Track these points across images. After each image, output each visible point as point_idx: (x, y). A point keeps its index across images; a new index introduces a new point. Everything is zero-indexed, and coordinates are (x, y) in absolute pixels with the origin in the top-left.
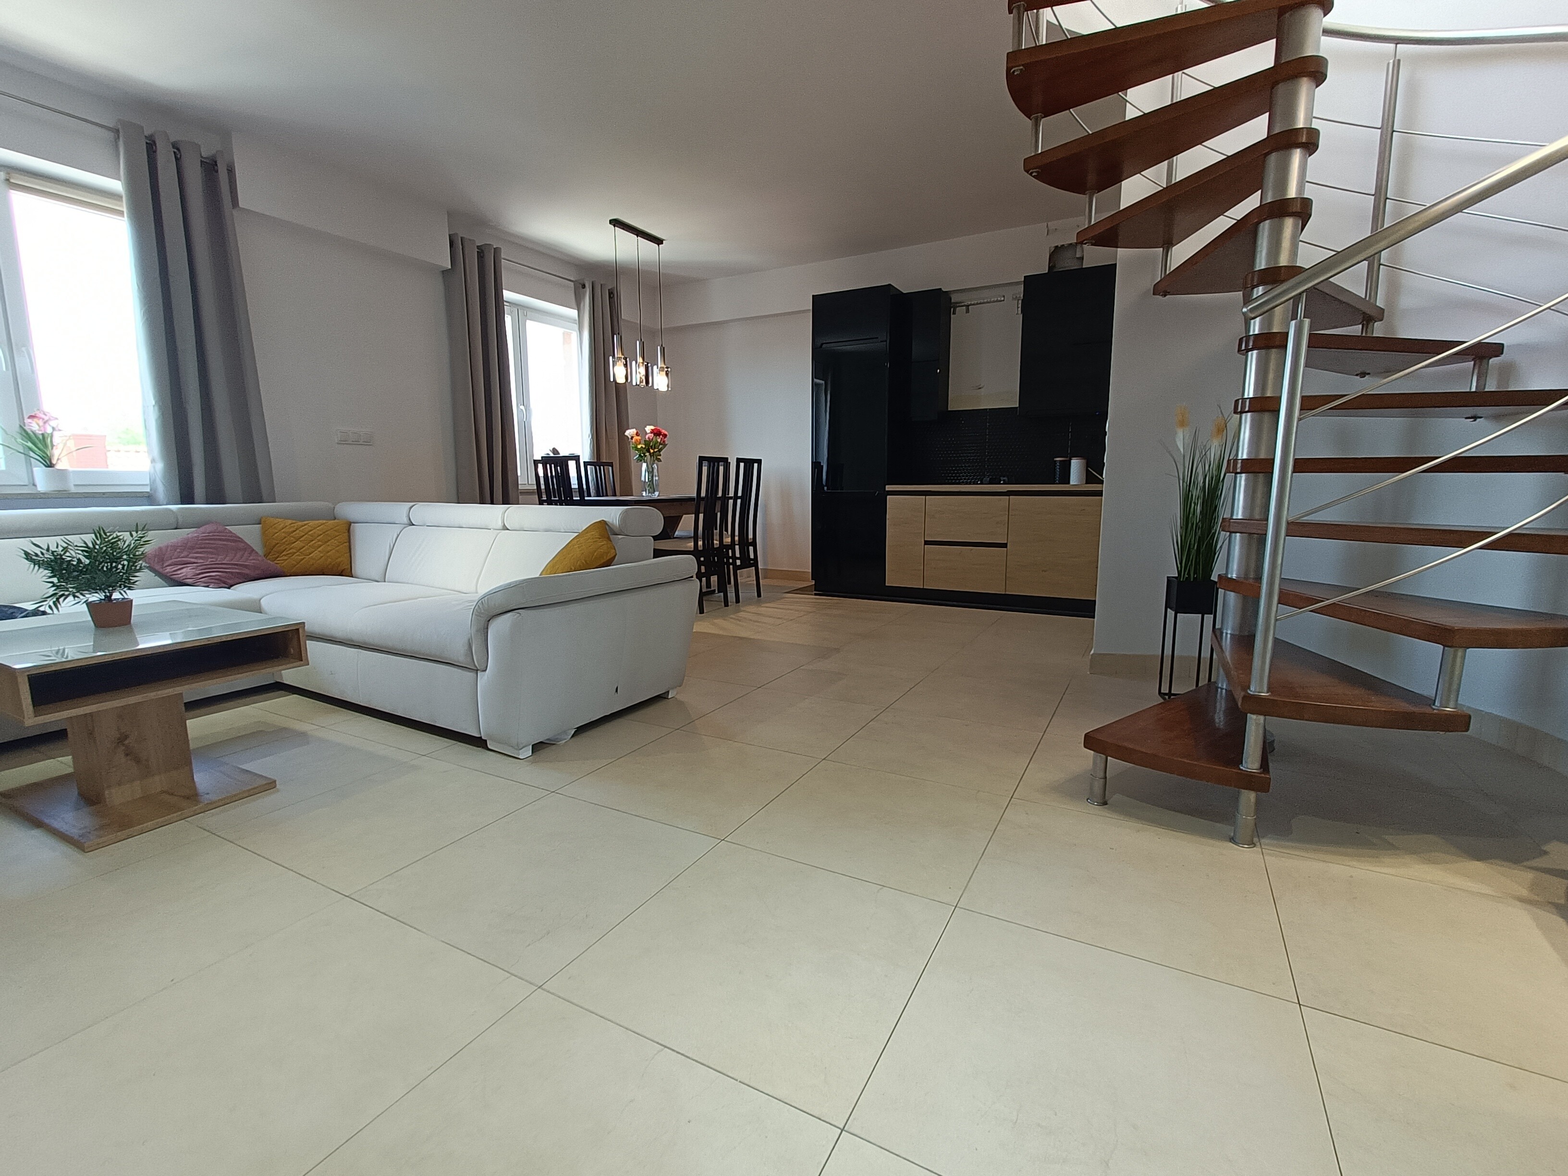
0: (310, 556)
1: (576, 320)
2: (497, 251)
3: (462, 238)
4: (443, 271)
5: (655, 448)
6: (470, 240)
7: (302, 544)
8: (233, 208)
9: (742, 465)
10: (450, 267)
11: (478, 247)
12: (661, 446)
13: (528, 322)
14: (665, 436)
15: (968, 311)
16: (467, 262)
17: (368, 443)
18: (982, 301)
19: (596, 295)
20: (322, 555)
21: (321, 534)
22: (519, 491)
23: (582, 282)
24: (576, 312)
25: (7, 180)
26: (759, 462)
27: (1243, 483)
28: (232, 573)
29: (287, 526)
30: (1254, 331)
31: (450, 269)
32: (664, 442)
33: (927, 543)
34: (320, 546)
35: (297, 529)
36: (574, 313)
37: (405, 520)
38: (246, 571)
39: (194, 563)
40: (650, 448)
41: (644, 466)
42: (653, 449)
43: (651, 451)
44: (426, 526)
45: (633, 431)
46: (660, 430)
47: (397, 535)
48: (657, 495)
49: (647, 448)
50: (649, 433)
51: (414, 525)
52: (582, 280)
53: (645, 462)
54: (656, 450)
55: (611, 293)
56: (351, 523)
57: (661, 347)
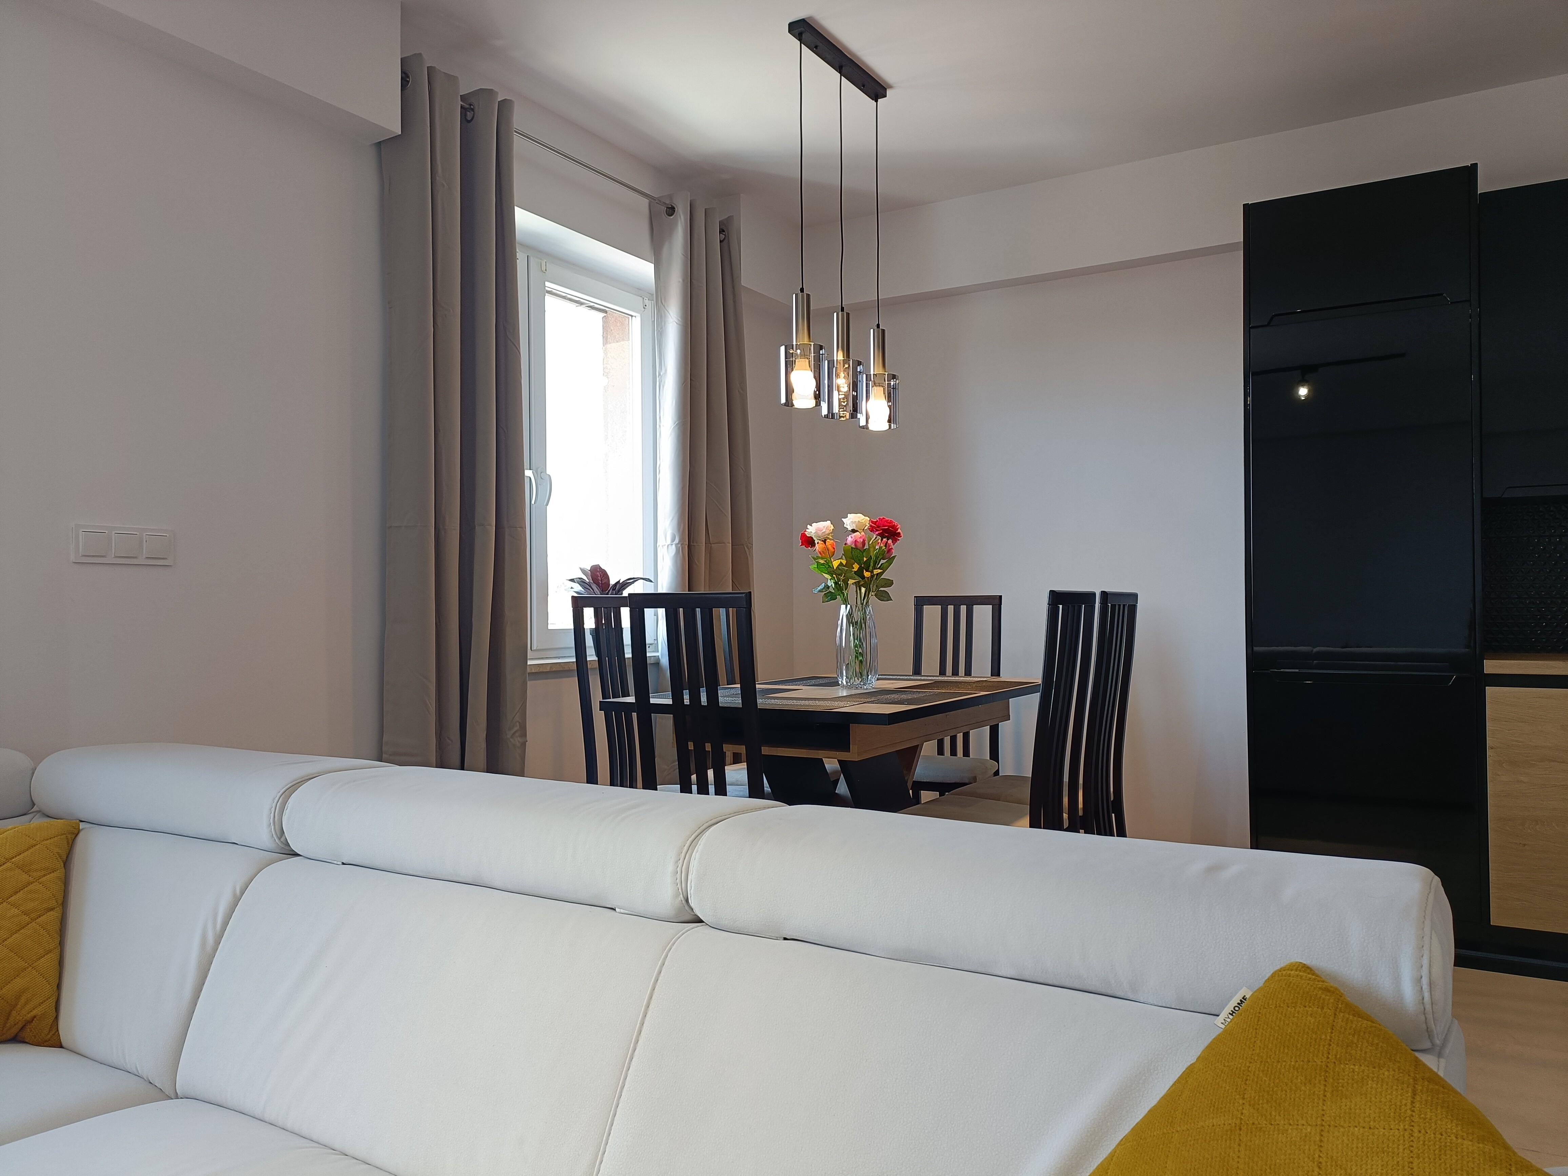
1: (652, 295)
2: (505, 107)
3: (429, 70)
4: (379, 144)
6: (447, 76)
10: (400, 133)
11: (463, 98)
12: (885, 562)
14: (897, 533)
16: (437, 125)
17: (160, 561)
19: (696, 236)
22: (529, 670)
23: (667, 202)
24: (652, 267)
31: (400, 135)
32: (890, 550)
40: (863, 568)
41: (844, 611)
42: (871, 568)
43: (867, 574)
44: (343, 864)
45: (825, 526)
46: (891, 522)
47: (235, 895)
48: (874, 683)
49: (856, 567)
50: (854, 531)
51: (298, 855)
52: (671, 197)
53: (846, 602)
54: (876, 572)
55: (722, 231)
56: (82, 825)
57: (879, 330)
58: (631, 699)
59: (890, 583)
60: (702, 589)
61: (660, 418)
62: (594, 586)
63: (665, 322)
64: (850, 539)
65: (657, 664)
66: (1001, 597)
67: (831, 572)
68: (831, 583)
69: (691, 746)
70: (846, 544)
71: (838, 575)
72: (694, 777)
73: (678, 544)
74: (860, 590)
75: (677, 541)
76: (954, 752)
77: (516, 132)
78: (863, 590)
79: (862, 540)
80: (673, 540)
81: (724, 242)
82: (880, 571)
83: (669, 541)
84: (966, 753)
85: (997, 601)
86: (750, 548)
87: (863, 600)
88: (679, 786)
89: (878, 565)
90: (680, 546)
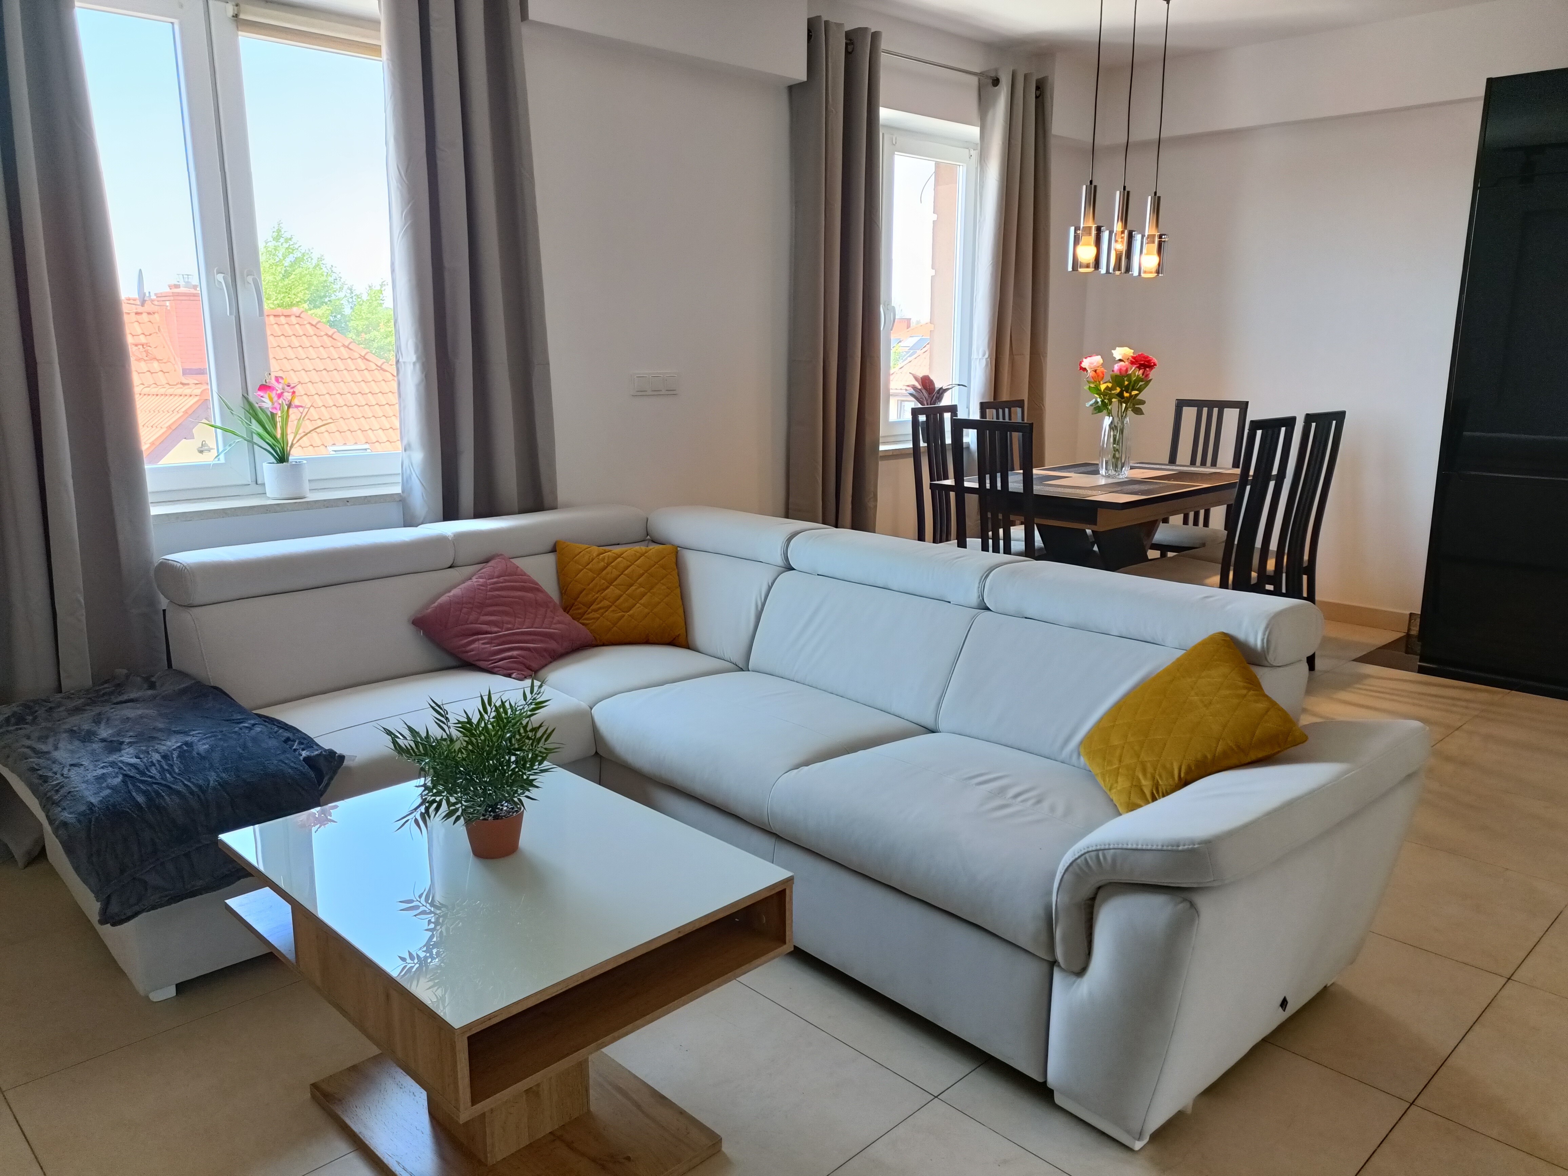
0: (631, 612)
1: (977, 146)
2: (876, 36)
3: (826, 22)
4: (791, 87)
6: (838, 23)
7: (618, 592)
8: (522, 21)
10: (806, 78)
11: (848, 35)
12: (1141, 384)
14: (1151, 365)
16: (830, 65)
17: (672, 392)
19: (1015, 97)
20: (646, 611)
21: (643, 574)
22: (880, 454)
23: (993, 75)
24: (978, 128)
25: (236, 16)
26: (1339, 417)
28: (535, 649)
29: (593, 559)
31: (804, 82)
32: (1146, 377)
34: (644, 595)
35: (608, 565)
36: (974, 131)
37: (779, 560)
38: (553, 645)
39: (487, 633)
40: (1124, 390)
41: (1107, 421)
42: (1130, 391)
43: (1126, 395)
44: (818, 575)
45: (1097, 360)
46: (1148, 357)
47: (769, 586)
48: (1127, 473)
49: (1118, 390)
50: (1120, 360)
51: (794, 569)
52: (996, 70)
53: (1109, 414)
54: (1134, 393)
55: (1038, 88)
56: (679, 549)
57: (1155, 197)
58: (950, 482)
59: (1143, 402)
60: (1005, 397)
61: (978, 257)
62: (924, 391)
63: (986, 177)
64: (1116, 367)
65: (968, 448)
66: (1247, 403)
67: (1099, 392)
68: (1099, 400)
69: (989, 515)
70: (1113, 371)
71: (1104, 395)
72: (990, 533)
73: (987, 358)
74: (1121, 405)
75: (987, 356)
76: (1196, 523)
77: (883, 52)
78: (1124, 405)
79: (1125, 369)
80: (984, 355)
81: (1040, 98)
82: (1136, 392)
83: (980, 356)
84: (1206, 524)
85: (1244, 406)
86: (1045, 357)
87: (1123, 413)
88: (980, 540)
89: (1137, 386)
90: (989, 359)
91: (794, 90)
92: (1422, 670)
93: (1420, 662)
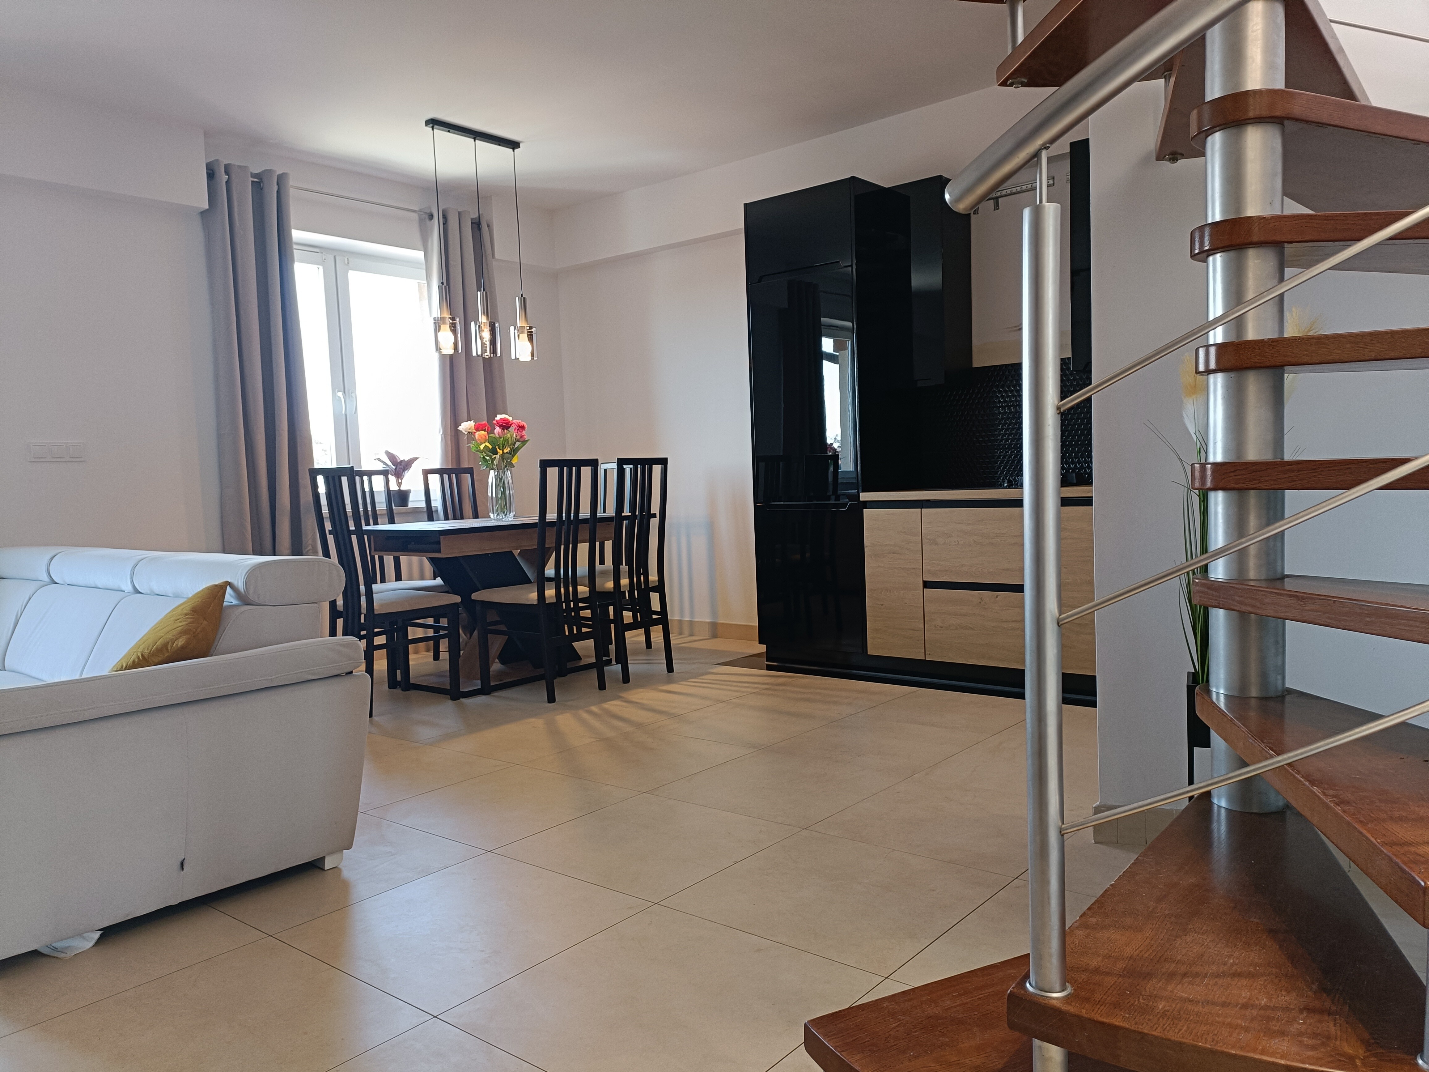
1: (423, 266)
3: (225, 166)
4: (197, 213)
5: (504, 447)
6: (240, 167)
9: (628, 468)
10: (208, 207)
11: (253, 175)
12: (518, 444)
13: (353, 275)
14: (522, 428)
15: (997, 207)
16: (234, 197)
17: (77, 459)
18: (1019, 189)
19: (450, 228)
23: (428, 212)
24: (423, 253)
26: (663, 462)
27: (1220, 509)
30: (1213, 215)
32: (522, 437)
33: (927, 585)
36: (420, 255)
41: (490, 474)
51: (56, 583)
52: (429, 207)
53: (491, 469)
80: (440, 432)
90: (443, 435)
91: (203, 214)
92: (769, 668)
93: (767, 661)
